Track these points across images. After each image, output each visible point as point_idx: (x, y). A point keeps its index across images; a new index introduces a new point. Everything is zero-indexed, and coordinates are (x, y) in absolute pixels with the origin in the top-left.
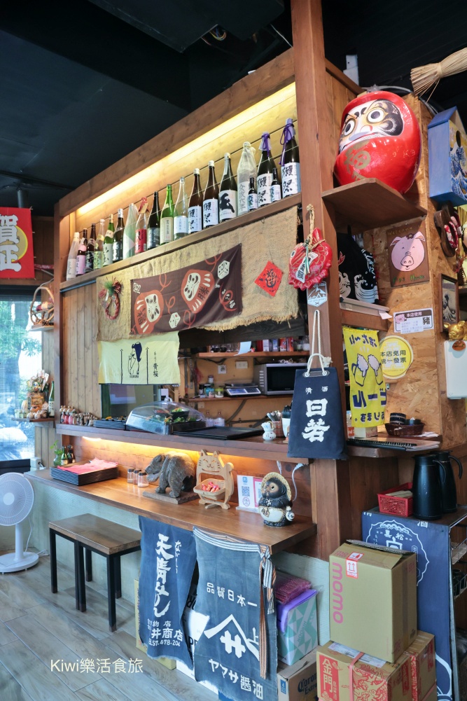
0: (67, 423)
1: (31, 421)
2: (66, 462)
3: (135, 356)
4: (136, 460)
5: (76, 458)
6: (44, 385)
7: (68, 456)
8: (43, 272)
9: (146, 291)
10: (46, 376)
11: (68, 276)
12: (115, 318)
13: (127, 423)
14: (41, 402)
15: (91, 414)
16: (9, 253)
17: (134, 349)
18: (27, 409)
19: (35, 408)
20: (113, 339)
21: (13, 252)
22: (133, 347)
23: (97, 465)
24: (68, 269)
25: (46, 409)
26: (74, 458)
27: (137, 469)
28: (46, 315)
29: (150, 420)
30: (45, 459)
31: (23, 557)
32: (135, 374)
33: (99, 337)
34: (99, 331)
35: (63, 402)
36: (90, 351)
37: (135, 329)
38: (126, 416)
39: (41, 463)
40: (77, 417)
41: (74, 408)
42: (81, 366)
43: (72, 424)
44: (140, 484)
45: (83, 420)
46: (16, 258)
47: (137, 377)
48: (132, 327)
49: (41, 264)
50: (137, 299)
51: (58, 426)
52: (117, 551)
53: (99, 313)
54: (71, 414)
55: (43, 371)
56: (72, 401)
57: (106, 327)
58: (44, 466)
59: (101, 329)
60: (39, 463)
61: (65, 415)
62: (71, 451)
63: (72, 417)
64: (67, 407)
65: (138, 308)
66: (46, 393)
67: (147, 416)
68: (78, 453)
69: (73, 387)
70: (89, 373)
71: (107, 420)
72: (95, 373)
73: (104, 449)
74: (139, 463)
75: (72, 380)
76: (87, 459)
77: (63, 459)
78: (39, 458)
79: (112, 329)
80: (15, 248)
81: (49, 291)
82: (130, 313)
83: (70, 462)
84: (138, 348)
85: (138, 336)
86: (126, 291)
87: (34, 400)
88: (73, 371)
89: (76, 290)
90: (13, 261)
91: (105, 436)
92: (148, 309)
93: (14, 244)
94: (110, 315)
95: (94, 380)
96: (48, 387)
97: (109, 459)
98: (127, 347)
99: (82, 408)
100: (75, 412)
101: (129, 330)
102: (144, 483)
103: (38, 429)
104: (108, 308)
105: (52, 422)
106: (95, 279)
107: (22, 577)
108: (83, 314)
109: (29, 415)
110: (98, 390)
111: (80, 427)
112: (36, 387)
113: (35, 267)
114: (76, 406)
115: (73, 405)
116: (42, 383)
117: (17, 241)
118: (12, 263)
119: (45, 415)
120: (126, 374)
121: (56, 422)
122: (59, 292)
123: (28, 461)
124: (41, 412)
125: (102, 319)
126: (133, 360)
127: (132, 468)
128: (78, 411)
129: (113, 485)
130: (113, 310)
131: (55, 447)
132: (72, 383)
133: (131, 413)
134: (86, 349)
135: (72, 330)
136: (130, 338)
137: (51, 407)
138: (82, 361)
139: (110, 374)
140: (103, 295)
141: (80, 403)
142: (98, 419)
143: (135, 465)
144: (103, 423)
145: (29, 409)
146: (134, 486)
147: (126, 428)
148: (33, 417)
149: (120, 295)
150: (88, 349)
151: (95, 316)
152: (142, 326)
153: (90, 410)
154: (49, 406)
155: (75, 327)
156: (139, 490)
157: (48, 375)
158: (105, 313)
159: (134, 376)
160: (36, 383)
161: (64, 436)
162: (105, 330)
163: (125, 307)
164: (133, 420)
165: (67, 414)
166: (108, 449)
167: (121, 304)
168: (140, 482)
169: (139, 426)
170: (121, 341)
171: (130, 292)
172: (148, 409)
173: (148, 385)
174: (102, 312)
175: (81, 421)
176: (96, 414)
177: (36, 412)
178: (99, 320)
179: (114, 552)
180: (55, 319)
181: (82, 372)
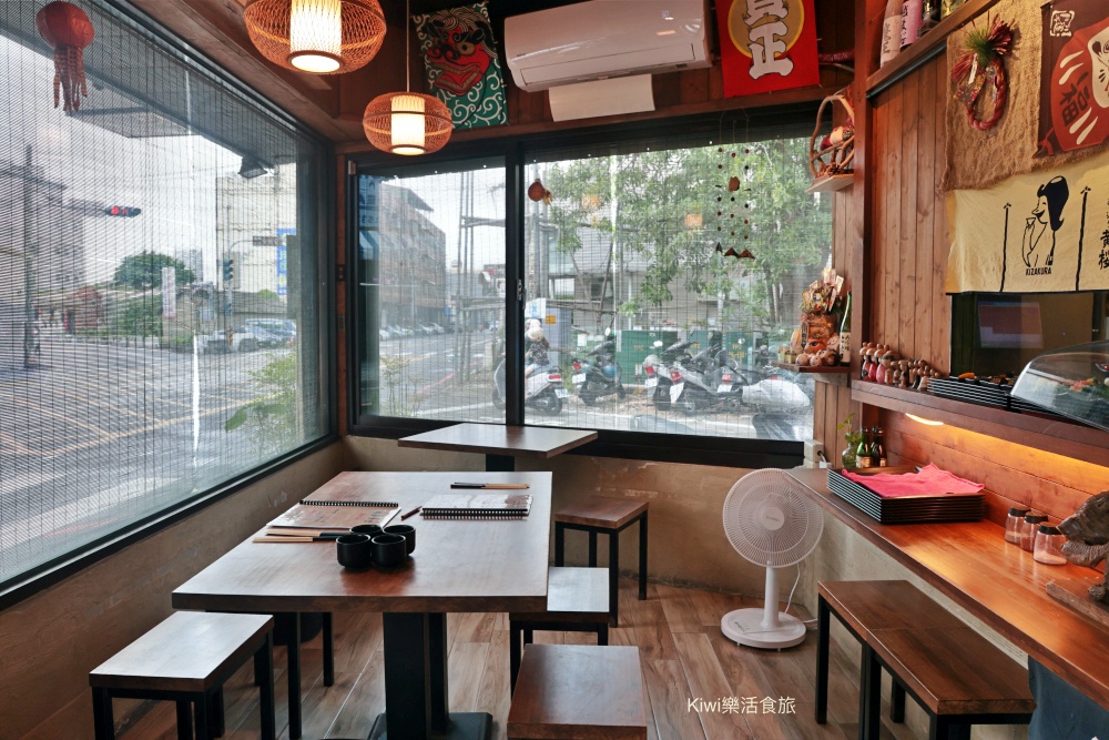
0: (873, 380)
1: (802, 370)
2: (867, 462)
3: (1046, 217)
4: (1035, 490)
5: (890, 455)
6: (833, 299)
7: (870, 449)
8: (837, 68)
9: (1091, 24)
10: (839, 282)
11: (885, 58)
12: (994, 123)
13: (1013, 393)
14: (827, 332)
15: (924, 363)
16: (768, 41)
17: (1044, 199)
18: (799, 346)
19: (813, 344)
20: (986, 178)
21: (776, 38)
22: (1040, 194)
23: (931, 483)
24: (884, 42)
25: (835, 347)
26: (885, 456)
27: (1035, 513)
28: (839, 155)
29: (1086, 391)
30: (830, 447)
31: (778, 624)
32: (1042, 264)
33: (950, 182)
34: (952, 166)
35: (869, 333)
36: (929, 219)
37: (1054, 141)
38: (1014, 374)
39: (823, 453)
40: (893, 368)
41: (888, 348)
42: (909, 256)
43: (883, 383)
44: (1041, 554)
45: (906, 375)
46: (781, 48)
47: (1047, 271)
48: (1040, 139)
49: (832, 53)
50: (1063, 51)
51: (856, 384)
52: (959, 712)
53: (951, 122)
54: (882, 361)
55: (834, 272)
56: (887, 333)
57: (970, 153)
58: (827, 461)
59: (958, 160)
60: (819, 453)
61: (870, 361)
62: (880, 440)
63: (884, 369)
64: (874, 346)
65: (1063, 81)
66: (838, 315)
67: (1074, 377)
68: (895, 445)
69: (889, 304)
70: (925, 270)
71: (962, 380)
72: (939, 269)
73: (952, 447)
74: (1043, 497)
75: (888, 287)
76: (912, 461)
77: (861, 455)
78: (820, 443)
79: (985, 154)
80: (781, 29)
81: (844, 102)
82: (1037, 98)
83: (875, 463)
84: (1056, 195)
85: (1061, 158)
86: (1029, 44)
87: (814, 329)
88: (889, 269)
89: (900, 85)
90: (778, 55)
91: (955, 418)
92: (1096, 73)
93: (778, 19)
94: (979, 121)
95: (937, 286)
96: (841, 303)
97: (962, 472)
98: (1025, 193)
99: (907, 349)
100: (891, 358)
101: (1031, 147)
102: (1051, 552)
103: (821, 387)
104: (975, 103)
105: (844, 376)
106: (943, 41)
107: (767, 663)
108: (916, 134)
109: (800, 358)
110: (944, 310)
111: (899, 392)
112: (819, 304)
113: (820, 60)
114: (896, 344)
115: (888, 342)
116: (830, 295)
117: (783, 13)
118: (775, 59)
119: (830, 360)
120: (1016, 266)
121: (853, 374)
122: (865, 97)
123: (801, 444)
124: (824, 354)
125: (958, 136)
126: (1038, 227)
127: (1022, 506)
128: (896, 355)
129: (966, 538)
130: (990, 105)
131: (850, 427)
132: (888, 293)
133: (1027, 368)
134: (920, 216)
135: (890, 179)
136: (1036, 169)
137: (845, 345)
138: (910, 245)
139: (974, 269)
140: (963, 71)
141: (902, 339)
142: (942, 376)
143: (1029, 501)
144: (951, 385)
145: (803, 346)
146: (1021, 555)
147: (1013, 405)
148: (808, 363)
149: (1007, 60)
150: (925, 214)
151: (944, 134)
152: (1073, 129)
153: (925, 356)
154: (839, 342)
155: (898, 169)
156: (1036, 568)
157: (842, 279)
158: (966, 119)
159: (1037, 272)
160: (818, 296)
161: (867, 407)
162: (966, 161)
163: (1023, 88)
164: (1031, 385)
165: (873, 359)
166: (961, 447)
167: (1013, 83)
168: (1041, 548)
169: (1047, 402)
170: (1008, 181)
171: (1039, 42)
172: (1076, 359)
173: (1077, 291)
174: (960, 118)
175: (902, 378)
176: (939, 365)
177: (815, 352)
178: (953, 139)
179: (951, 712)
180: (855, 160)
181: (909, 270)
